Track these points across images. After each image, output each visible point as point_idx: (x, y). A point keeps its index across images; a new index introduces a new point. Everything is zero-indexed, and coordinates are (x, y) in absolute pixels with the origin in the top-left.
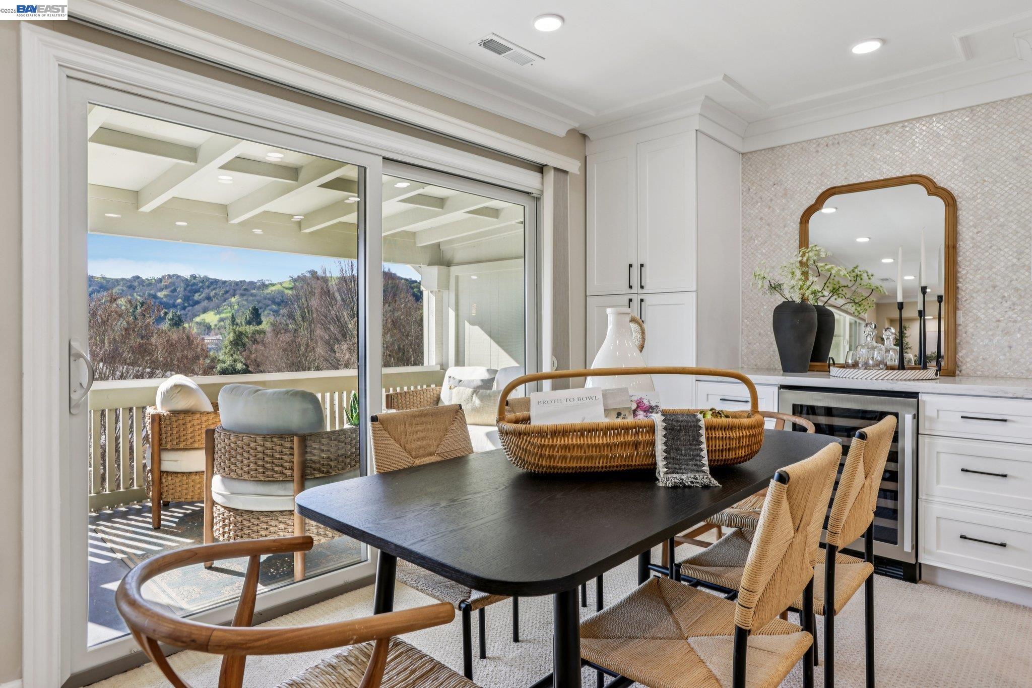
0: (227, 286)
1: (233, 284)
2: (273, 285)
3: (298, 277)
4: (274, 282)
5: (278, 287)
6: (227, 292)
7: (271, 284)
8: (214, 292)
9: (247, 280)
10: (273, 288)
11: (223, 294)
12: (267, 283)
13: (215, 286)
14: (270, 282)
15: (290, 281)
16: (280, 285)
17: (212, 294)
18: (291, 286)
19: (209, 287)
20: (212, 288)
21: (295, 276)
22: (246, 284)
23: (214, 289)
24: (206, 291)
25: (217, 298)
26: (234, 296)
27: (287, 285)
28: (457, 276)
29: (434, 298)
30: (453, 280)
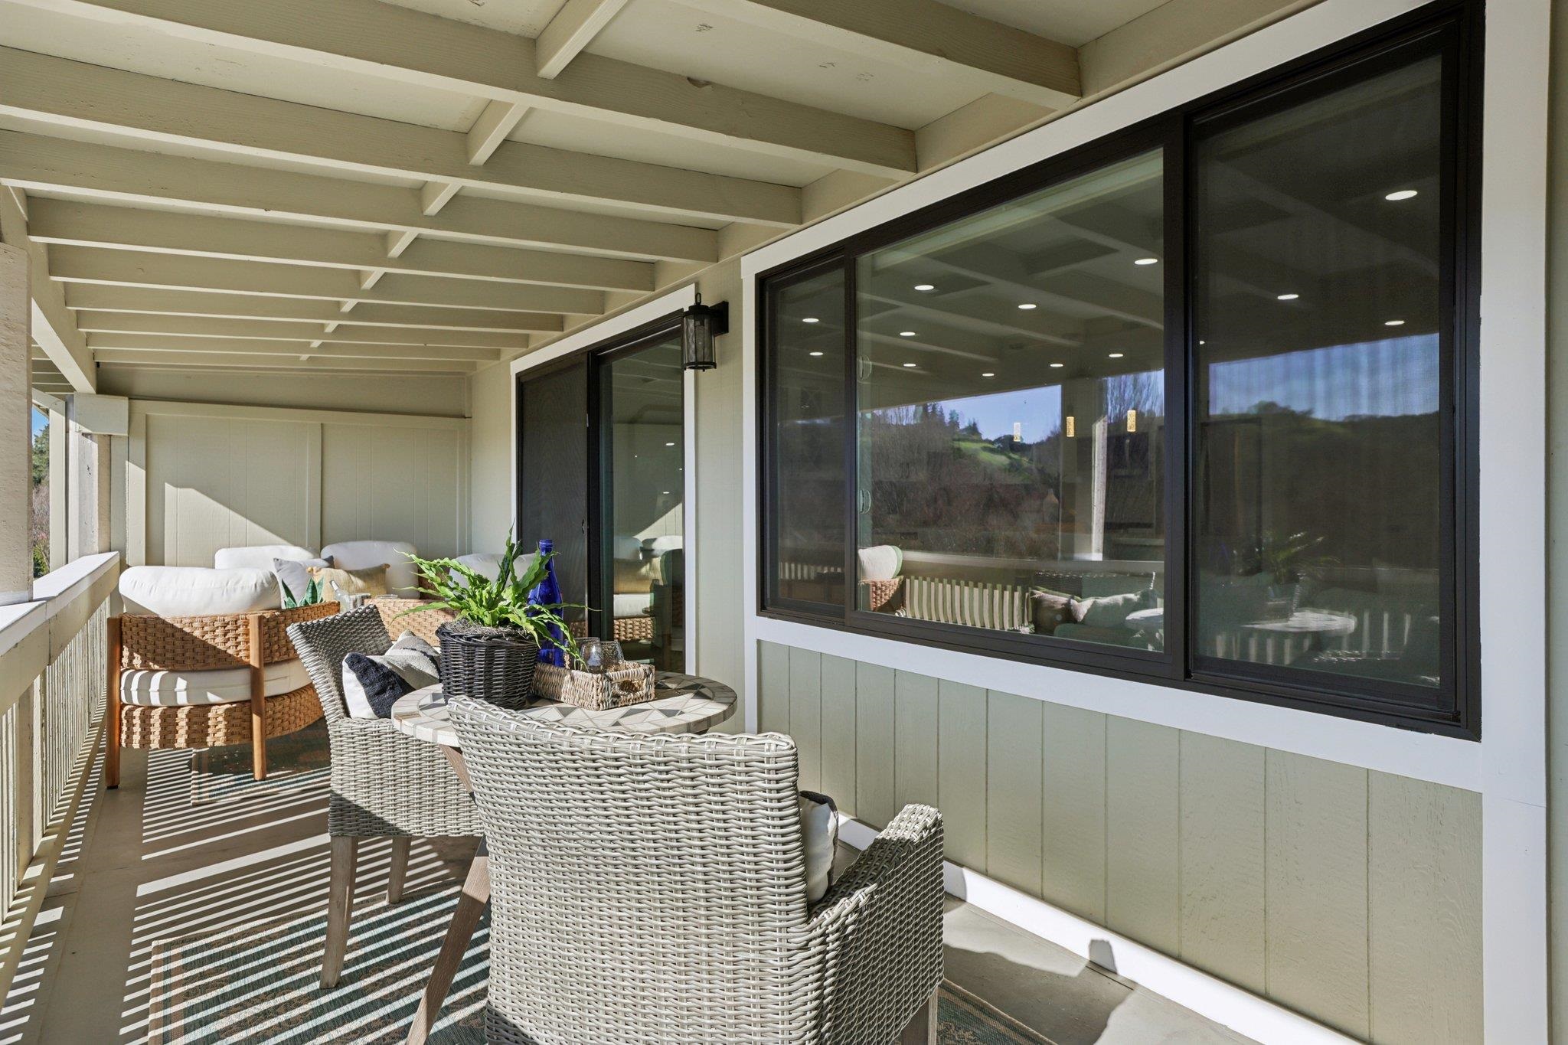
28: (147, 416)
29: (95, 446)
30: (139, 419)
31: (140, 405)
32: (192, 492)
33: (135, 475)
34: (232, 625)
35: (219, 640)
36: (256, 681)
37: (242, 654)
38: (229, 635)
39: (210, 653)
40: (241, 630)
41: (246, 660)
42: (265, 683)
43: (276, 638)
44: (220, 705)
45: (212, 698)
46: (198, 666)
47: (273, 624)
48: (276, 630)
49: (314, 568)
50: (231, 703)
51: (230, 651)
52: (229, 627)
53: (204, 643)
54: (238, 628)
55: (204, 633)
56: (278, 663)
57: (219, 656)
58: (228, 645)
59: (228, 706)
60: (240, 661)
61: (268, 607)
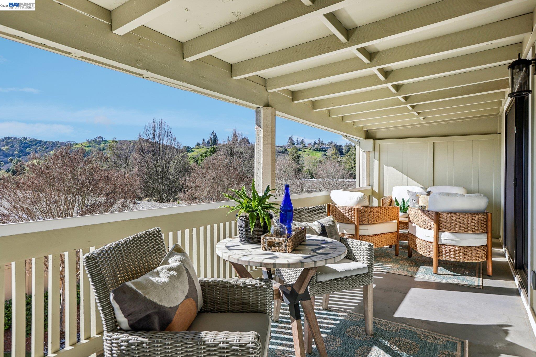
0: (47, 144)
1: (51, 144)
2: (77, 144)
3: (92, 140)
4: (77, 142)
5: (80, 145)
6: (47, 148)
7: (75, 144)
8: (39, 147)
9: (60, 141)
10: (76, 146)
11: (45, 149)
12: (72, 143)
13: (40, 144)
14: (74, 143)
15: (87, 142)
16: (81, 145)
17: (38, 149)
18: (87, 145)
19: (35, 145)
20: (38, 145)
21: (90, 140)
22: (60, 144)
23: (39, 146)
24: (34, 147)
25: (41, 151)
26: (52, 150)
27: (85, 145)
28: (379, 145)
29: (366, 155)
30: (377, 146)
31: (378, 142)
32: (391, 168)
33: (376, 162)
34: (350, 209)
35: (347, 214)
36: (356, 229)
37: (353, 220)
38: (350, 213)
39: (345, 218)
40: (353, 212)
41: (354, 222)
42: (359, 230)
43: (364, 216)
44: (347, 234)
45: (345, 232)
46: (342, 221)
47: (363, 211)
48: (364, 213)
49: (419, 195)
50: (350, 235)
51: (350, 218)
52: (350, 210)
53: (343, 215)
54: (352, 211)
55: (344, 211)
56: (364, 224)
57: (347, 219)
58: (349, 216)
59: (349, 235)
60: (352, 221)
61: (362, 206)
